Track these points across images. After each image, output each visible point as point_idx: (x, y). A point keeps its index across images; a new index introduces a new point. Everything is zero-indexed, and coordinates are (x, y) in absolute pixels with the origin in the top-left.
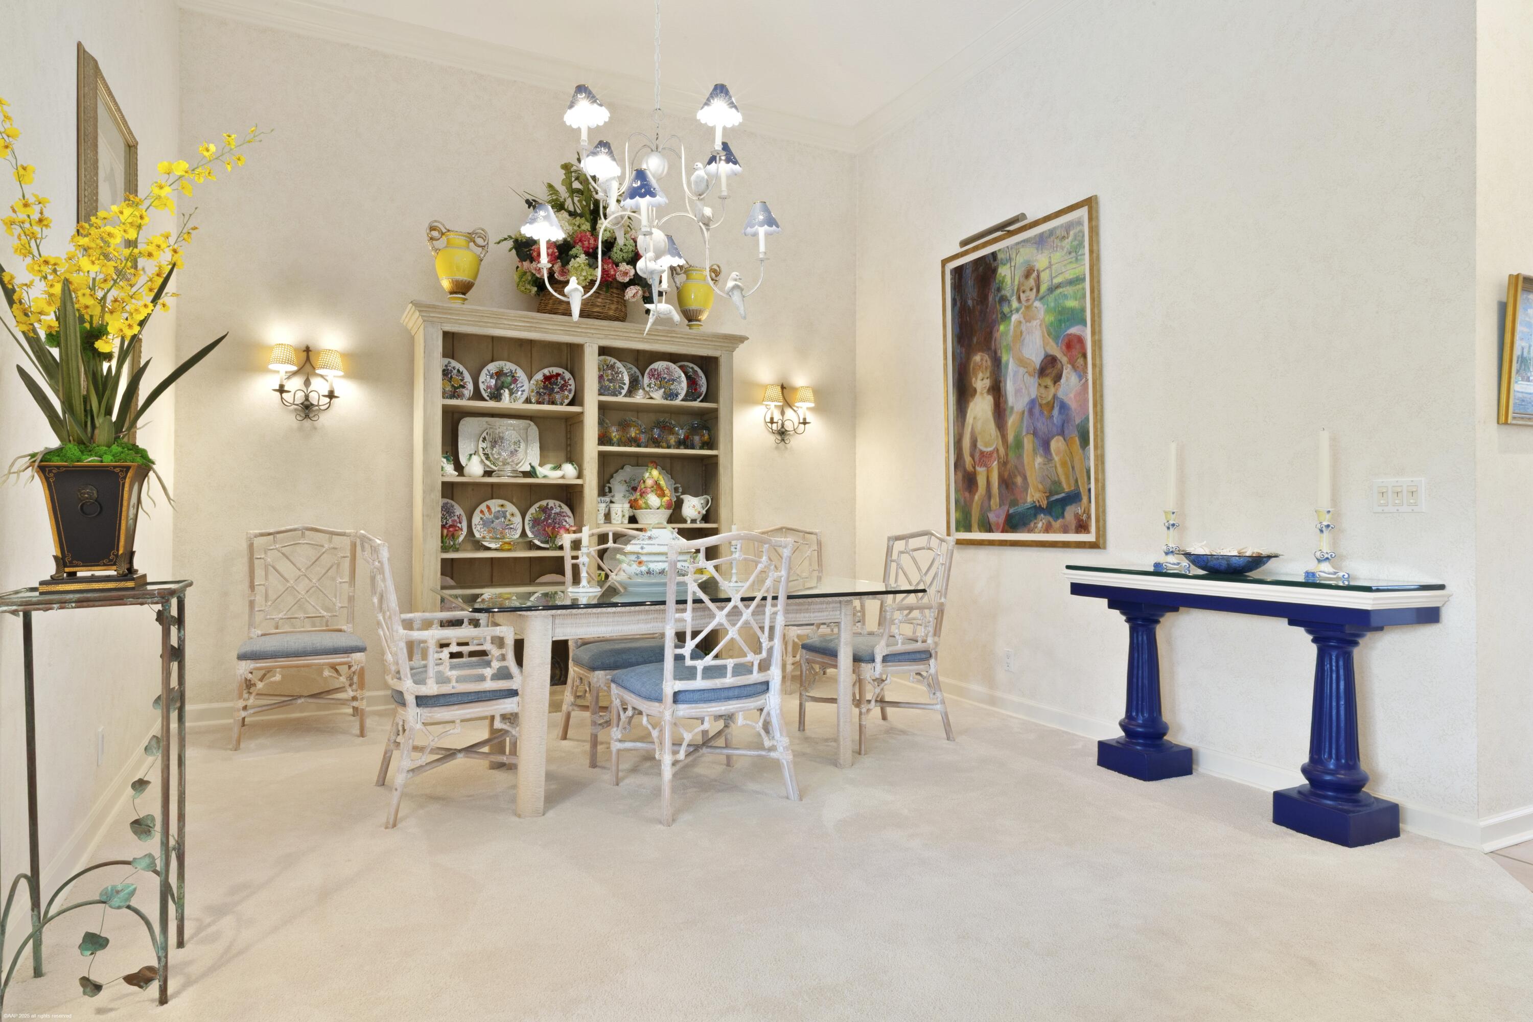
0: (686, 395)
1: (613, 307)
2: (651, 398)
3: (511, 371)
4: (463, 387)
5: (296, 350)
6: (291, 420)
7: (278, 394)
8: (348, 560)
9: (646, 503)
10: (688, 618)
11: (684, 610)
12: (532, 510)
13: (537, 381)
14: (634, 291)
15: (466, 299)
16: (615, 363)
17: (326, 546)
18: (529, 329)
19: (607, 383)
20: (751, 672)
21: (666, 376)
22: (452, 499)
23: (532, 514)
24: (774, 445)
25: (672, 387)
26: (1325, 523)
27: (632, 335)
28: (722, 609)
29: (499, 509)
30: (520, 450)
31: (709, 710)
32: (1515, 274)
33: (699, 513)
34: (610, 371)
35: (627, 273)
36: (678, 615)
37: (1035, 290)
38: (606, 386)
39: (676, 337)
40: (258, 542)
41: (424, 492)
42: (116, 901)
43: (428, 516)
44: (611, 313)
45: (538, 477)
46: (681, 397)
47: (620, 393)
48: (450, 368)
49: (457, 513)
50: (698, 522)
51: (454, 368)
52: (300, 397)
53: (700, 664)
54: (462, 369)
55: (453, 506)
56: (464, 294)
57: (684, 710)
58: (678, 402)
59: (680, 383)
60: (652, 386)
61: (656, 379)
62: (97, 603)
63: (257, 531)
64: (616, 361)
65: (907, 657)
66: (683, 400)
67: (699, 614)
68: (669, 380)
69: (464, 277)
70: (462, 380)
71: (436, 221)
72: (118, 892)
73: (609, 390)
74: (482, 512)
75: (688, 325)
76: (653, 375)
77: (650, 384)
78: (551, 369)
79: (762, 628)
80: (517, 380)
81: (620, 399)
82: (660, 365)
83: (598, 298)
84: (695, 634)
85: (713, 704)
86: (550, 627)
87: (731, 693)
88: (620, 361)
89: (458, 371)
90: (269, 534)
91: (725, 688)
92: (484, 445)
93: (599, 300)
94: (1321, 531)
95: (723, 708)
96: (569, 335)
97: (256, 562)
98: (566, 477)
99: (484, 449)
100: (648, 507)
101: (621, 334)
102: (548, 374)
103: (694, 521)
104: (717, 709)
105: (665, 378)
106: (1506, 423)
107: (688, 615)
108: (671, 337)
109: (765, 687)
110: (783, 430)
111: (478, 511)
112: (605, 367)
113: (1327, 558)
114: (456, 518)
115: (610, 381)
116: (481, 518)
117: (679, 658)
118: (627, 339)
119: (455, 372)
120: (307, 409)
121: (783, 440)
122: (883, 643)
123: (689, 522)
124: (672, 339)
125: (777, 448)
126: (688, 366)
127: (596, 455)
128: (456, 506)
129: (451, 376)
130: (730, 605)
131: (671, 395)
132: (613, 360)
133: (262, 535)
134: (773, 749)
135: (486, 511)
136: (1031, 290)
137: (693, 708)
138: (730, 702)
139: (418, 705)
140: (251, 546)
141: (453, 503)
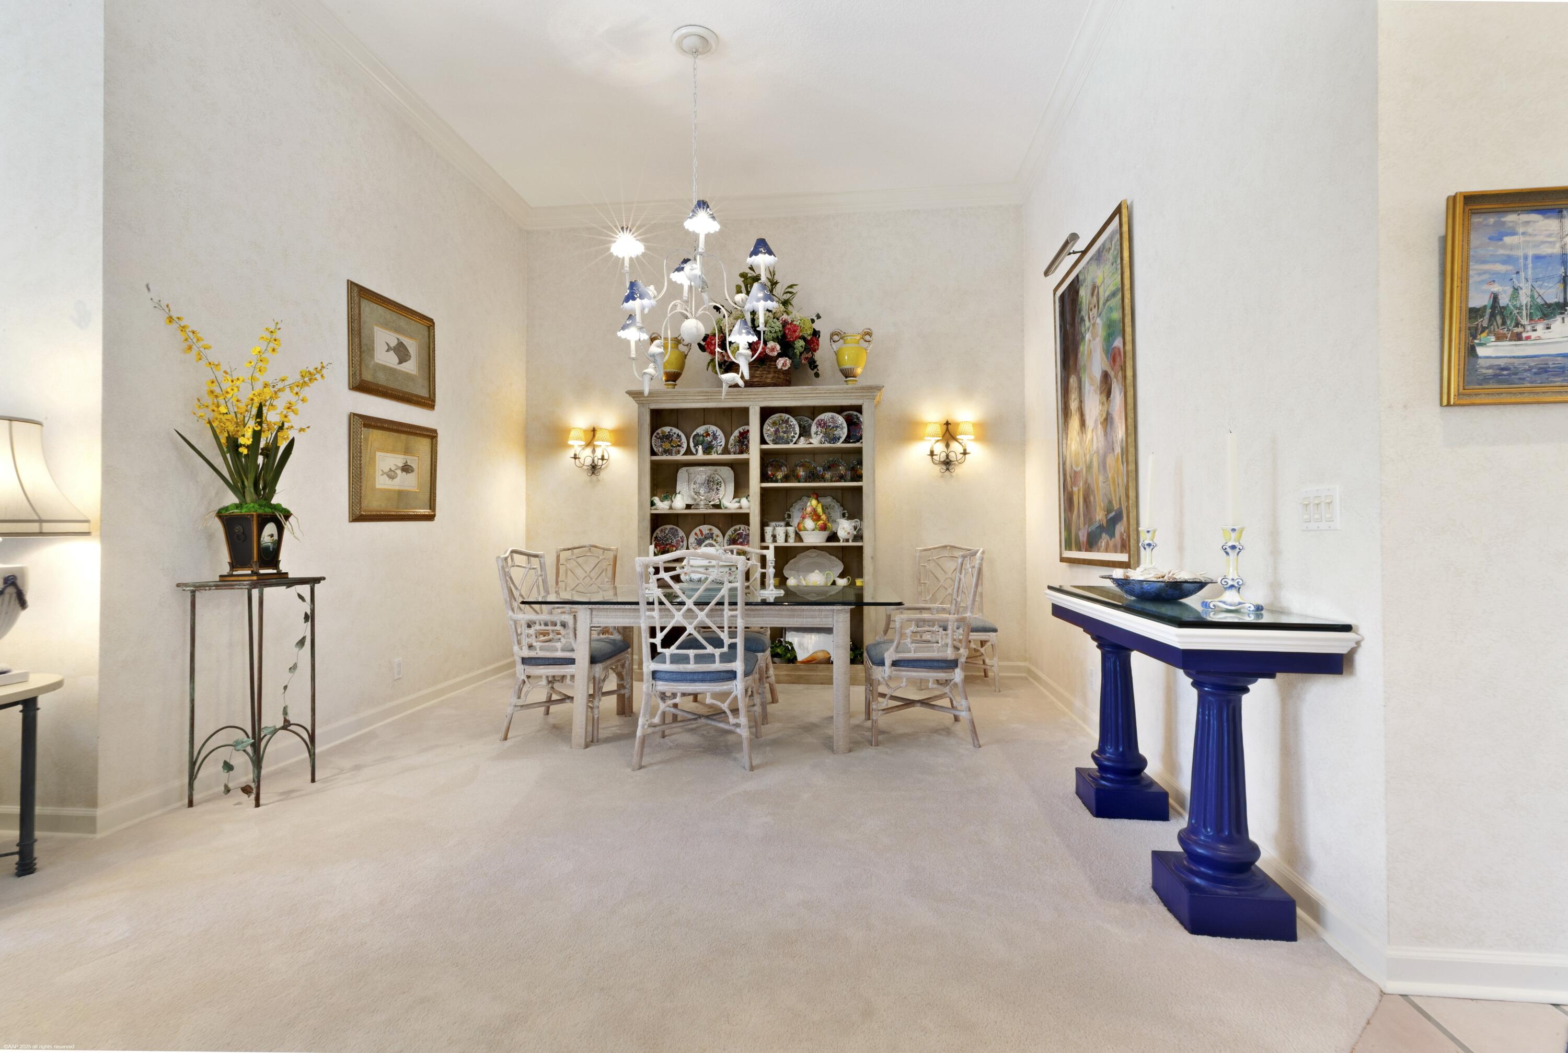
0: (845, 440)
1: (770, 376)
2: (811, 443)
3: (714, 431)
4: (680, 446)
5: (585, 431)
6: (585, 476)
7: (573, 459)
8: (611, 566)
9: (804, 527)
10: (655, 617)
11: (653, 610)
12: (729, 533)
13: (735, 437)
14: (782, 362)
15: (676, 385)
16: (788, 418)
17: (601, 557)
18: (708, 400)
19: (782, 434)
20: (714, 662)
21: (830, 424)
22: (678, 526)
23: (729, 535)
24: (940, 474)
25: (835, 433)
26: (1230, 544)
27: (784, 396)
28: (679, 610)
29: (708, 532)
30: (721, 489)
31: (679, 688)
32: (1453, 194)
33: (849, 533)
34: (784, 425)
35: (774, 349)
36: (648, 613)
37: (1096, 307)
38: (780, 437)
39: (821, 393)
40: (564, 555)
41: (639, 521)
42: (239, 747)
43: (641, 537)
44: (769, 381)
45: (721, 508)
46: (842, 440)
47: (792, 441)
48: (671, 433)
49: (680, 535)
50: (850, 541)
51: (675, 433)
52: (588, 462)
53: (667, 652)
54: (681, 433)
55: (677, 530)
56: (675, 381)
57: (661, 686)
58: (839, 444)
59: (842, 429)
60: (819, 433)
61: (823, 427)
62: (223, 588)
63: (562, 547)
64: (789, 416)
65: (923, 664)
66: (843, 442)
67: (663, 613)
68: (833, 428)
69: (672, 369)
70: (679, 441)
71: (653, 333)
72: (243, 742)
73: (783, 439)
74: (696, 534)
75: (846, 381)
76: (820, 425)
77: (817, 432)
78: (743, 427)
79: (721, 628)
80: (717, 438)
81: (791, 446)
82: (826, 416)
83: (757, 370)
84: (662, 629)
85: (682, 684)
86: (588, 616)
87: (695, 677)
88: (793, 417)
89: (678, 435)
90: (569, 549)
91: (687, 672)
92: (695, 486)
93: (758, 372)
94: (1227, 553)
95: (691, 688)
96: (737, 401)
97: (561, 566)
98: (743, 507)
99: (694, 489)
100: (805, 530)
101: (776, 396)
102: (742, 431)
103: (847, 540)
104: (686, 687)
105: (830, 426)
106: (1449, 405)
107: (656, 614)
108: (817, 393)
109: (731, 676)
110: (948, 460)
111: (693, 533)
112: (781, 422)
113: (1232, 586)
114: (679, 538)
115: (784, 432)
116: (696, 539)
117: (653, 646)
118: (782, 399)
119: (675, 436)
120: (594, 468)
121: (948, 469)
122: (892, 649)
123: (841, 541)
124: (819, 395)
125: (942, 477)
126: (852, 414)
127: (758, 491)
128: (679, 530)
129: (672, 440)
130: (685, 608)
131: (835, 439)
132: (787, 416)
133: (565, 550)
134: (738, 725)
135: (699, 533)
136: (1095, 307)
137: (667, 685)
138: (697, 684)
139: (523, 663)
140: (558, 557)
141: (677, 528)
